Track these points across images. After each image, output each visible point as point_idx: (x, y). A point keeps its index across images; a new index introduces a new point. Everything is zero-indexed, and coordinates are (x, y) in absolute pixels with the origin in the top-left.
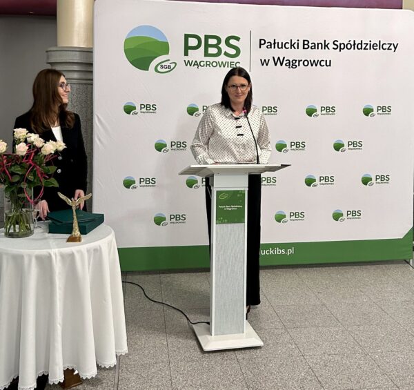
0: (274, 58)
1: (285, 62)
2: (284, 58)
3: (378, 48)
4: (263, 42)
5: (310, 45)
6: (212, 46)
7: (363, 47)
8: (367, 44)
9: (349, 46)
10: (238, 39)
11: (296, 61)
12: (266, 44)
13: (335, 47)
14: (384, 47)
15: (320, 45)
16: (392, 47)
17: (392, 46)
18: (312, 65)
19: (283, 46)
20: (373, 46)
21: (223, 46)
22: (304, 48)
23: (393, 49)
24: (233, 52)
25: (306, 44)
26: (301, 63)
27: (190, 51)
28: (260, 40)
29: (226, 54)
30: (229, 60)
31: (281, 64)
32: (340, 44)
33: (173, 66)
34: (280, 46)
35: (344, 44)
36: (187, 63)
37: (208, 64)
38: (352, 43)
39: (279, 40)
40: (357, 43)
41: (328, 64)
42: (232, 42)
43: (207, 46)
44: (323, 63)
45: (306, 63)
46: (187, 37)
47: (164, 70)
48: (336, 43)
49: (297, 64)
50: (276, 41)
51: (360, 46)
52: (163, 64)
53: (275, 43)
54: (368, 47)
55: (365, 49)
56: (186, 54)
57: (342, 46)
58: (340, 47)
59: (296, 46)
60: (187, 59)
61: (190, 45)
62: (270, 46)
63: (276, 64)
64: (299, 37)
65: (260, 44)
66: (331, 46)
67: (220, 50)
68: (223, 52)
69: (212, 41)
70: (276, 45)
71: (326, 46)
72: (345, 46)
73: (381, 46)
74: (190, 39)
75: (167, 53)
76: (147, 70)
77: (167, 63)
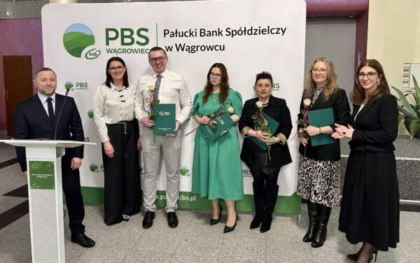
0: (176, 45)
1: (185, 48)
2: (184, 45)
3: (267, 32)
4: (167, 32)
5: (206, 33)
6: (127, 37)
7: (253, 33)
8: (257, 30)
9: (240, 33)
10: (147, 30)
11: (194, 47)
12: (170, 34)
13: (228, 34)
14: (273, 31)
15: (215, 33)
16: (280, 31)
18: (208, 50)
19: (184, 34)
20: (262, 31)
21: (135, 36)
22: (201, 36)
23: (282, 33)
24: (143, 41)
25: (203, 33)
26: (199, 48)
27: (110, 42)
28: (165, 30)
29: (138, 43)
30: (141, 47)
31: (183, 50)
32: (232, 31)
33: (98, 53)
34: (181, 35)
35: (235, 31)
36: (109, 51)
37: (124, 51)
38: (243, 30)
39: (180, 30)
40: (247, 29)
41: (222, 48)
42: (142, 33)
43: (123, 37)
44: (218, 48)
45: (203, 48)
46: (108, 30)
47: (91, 57)
48: (228, 30)
49: (195, 49)
50: (178, 31)
51: (250, 32)
52: (91, 52)
53: (176, 33)
54: (258, 32)
55: (255, 34)
56: (107, 44)
57: (234, 33)
58: (232, 33)
59: (194, 34)
60: (108, 47)
61: (110, 37)
62: (172, 35)
63: (178, 50)
64: (196, 27)
65: (165, 34)
66: (224, 33)
67: (133, 40)
68: (135, 41)
69: (127, 33)
70: (178, 34)
71: (220, 33)
72: (237, 33)
73: (270, 31)
74: (110, 32)
75: (93, 44)
76: (80, 57)
77: (94, 52)
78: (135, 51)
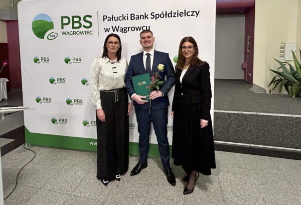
0: (112, 27)
1: (119, 29)
2: (119, 27)
3: (184, 15)
4: (105, 17)
5: (135, 17)
6: (76, 22)
7: (173, 16)
8: (175, 13)
9: (162, 16)
11: (126, 28)
12: (108, 19)
13: (153, 17)
14: (189, 14)
15: (142, 17)
16: (195, 14)
17: (195, 12)
18: (137, 30)
19: (118, 19)
20: (180, 14)
21: (82, 21)
22: (131, 19)
23: (196, 15)
24: (88, 25)
25: (133, 17)
26: (130, 29)
27: (64, 26)
29: (84, 26)
30: (86, 30)
31: (117, 31)
32: (156, 15)
33: (56, 35)
34: (116, 19)
35: (158, 14)
36: (64, 33)
37: (74, 33)
38: (164, 13)
40: (168, 13)
42: (87, 19)
43: (74, 22)
44: (144, 28)
45: (133, 29)
47: (51, 38)
48: (153, 14)
49: (127, 30)
50: (114, 16)
51: (170, 15)
52: (51, 35)
53: (112, 18)
54: (176, 15)
55: (174, 16)
56: (62, 28)
57: (157, 16)
58: (155, 17)
59: (126, 18)
60: (63, 31)
61: (64, 23)
62: (110, 20)
63: (114, 31)
65: (104, 19)
66: (150, 16)
67: (81, 24)
68: (82, 26)
69: (76, 19)
70: (114, 18)
71: (146, 17)
72: (160, 16)
73: (186, 14)
74: (64, 19)
75: (53, 28)
76: (43, 38)
77: (53, 34)
78: (82, 33)
